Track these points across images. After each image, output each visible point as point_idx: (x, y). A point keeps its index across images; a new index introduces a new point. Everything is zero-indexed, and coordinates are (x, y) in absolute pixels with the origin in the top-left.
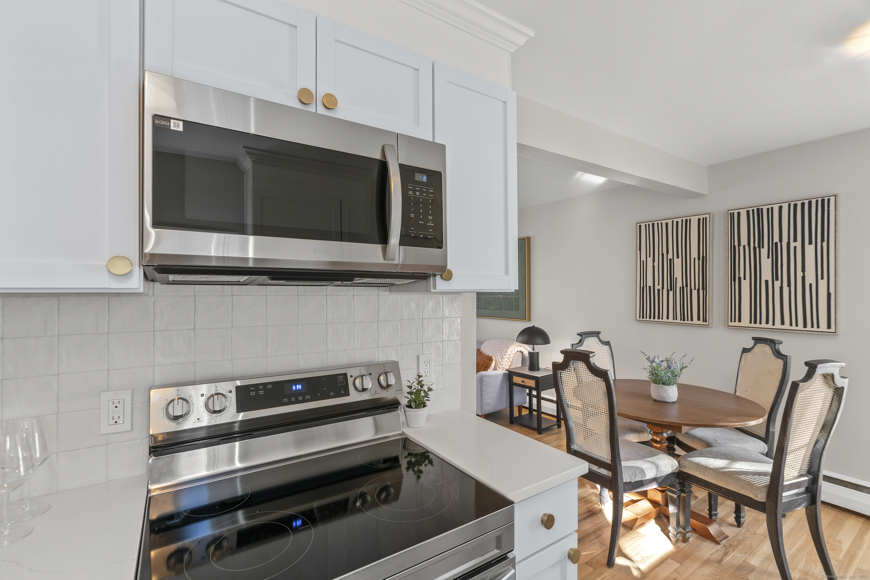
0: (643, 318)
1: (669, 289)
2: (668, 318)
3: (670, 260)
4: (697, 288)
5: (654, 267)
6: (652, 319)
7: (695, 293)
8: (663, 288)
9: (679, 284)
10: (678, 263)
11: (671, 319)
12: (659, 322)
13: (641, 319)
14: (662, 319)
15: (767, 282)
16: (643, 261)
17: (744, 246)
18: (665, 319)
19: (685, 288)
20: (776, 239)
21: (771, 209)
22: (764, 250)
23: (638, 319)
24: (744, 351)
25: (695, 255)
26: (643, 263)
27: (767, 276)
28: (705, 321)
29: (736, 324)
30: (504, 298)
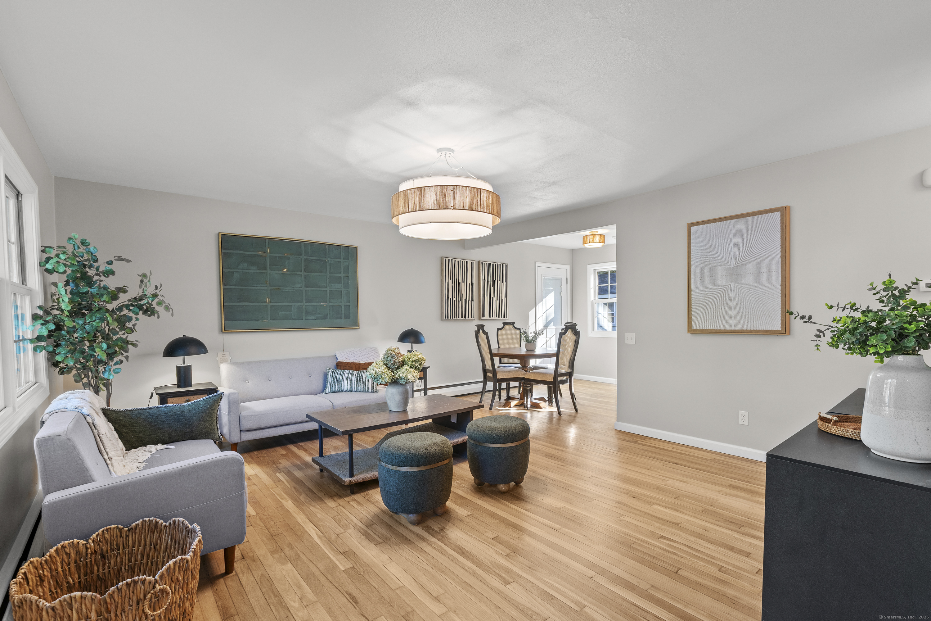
1: (459, 301)
2: (459, 317)
3: (460, 283)
4: (470, 300)
5: (452, 286)
6: (451, 319)
7: (470, 302)
8: (457, 300)
9: (464, 298)
10: (463, 284)
13: (446, 319)
14: (456, 318)
15: (492, 297)
16: (447, 282)
17: (486, 280)
18: (458, 318)
19: (466, 300)
20: (495, 279)
21: (493, 265)
22: (491, 283)
23: (445, 319)
24: (498, 329)
25: (470, 282)
26: (447, 284)
27: (492, 295)
28: (473, 318)
29: (484, 318)
30: (330, 306)
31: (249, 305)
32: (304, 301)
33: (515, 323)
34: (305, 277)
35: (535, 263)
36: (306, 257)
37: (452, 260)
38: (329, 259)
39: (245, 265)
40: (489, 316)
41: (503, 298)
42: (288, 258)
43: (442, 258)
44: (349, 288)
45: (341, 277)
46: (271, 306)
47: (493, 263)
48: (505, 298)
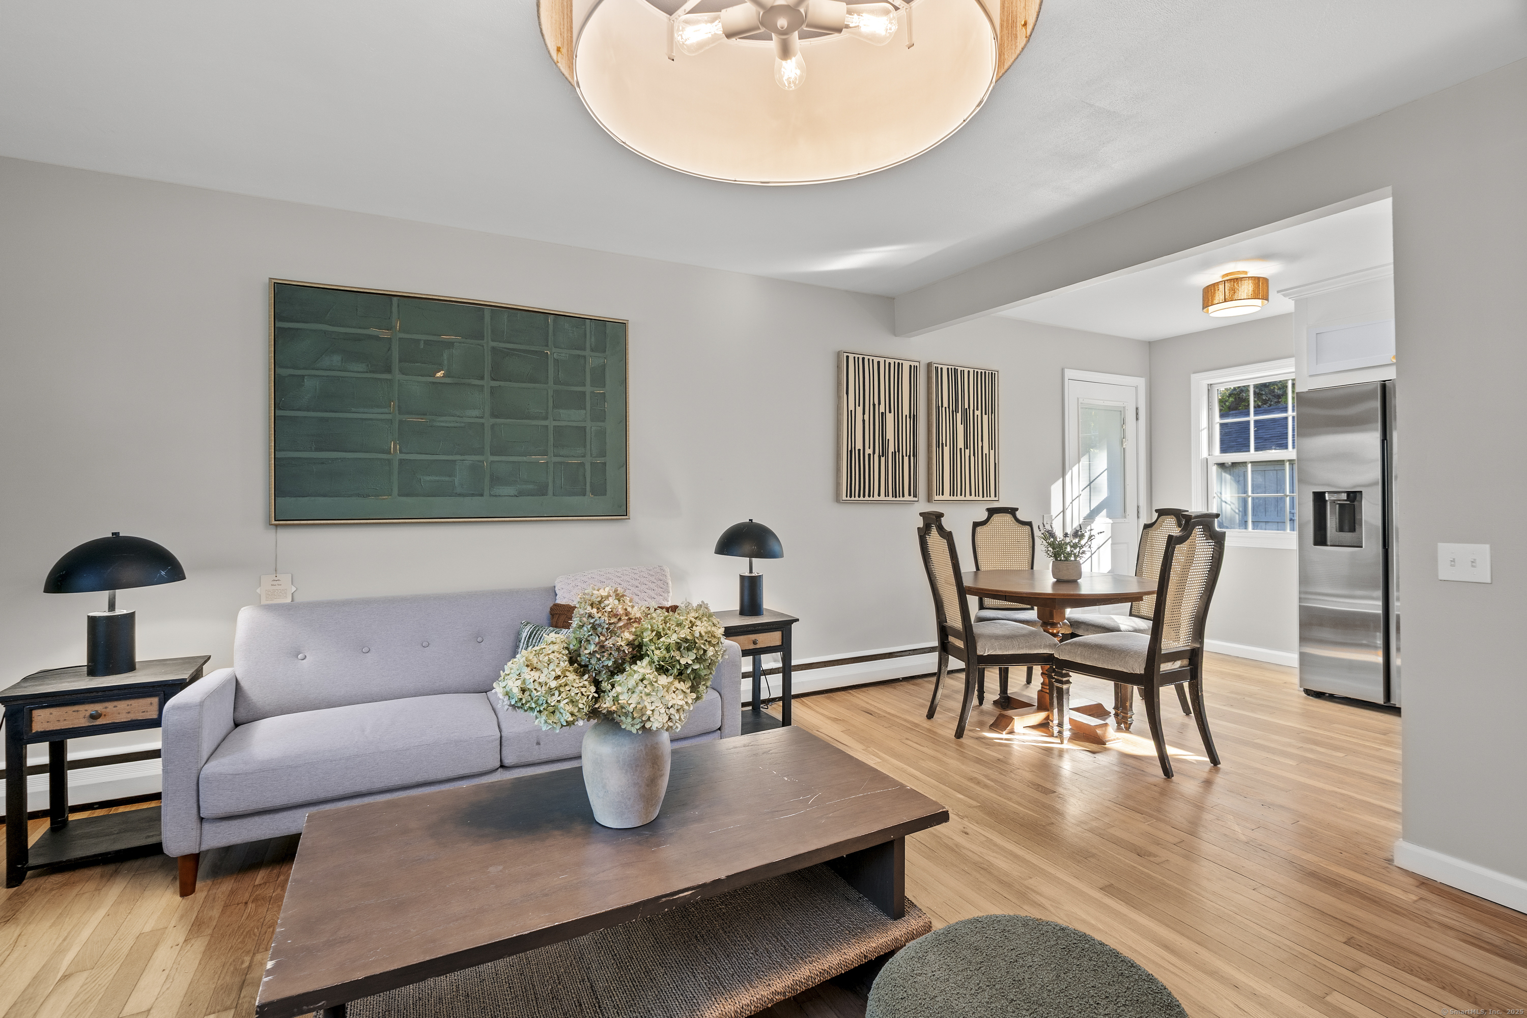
0: (851, 496)
1: (881, 455)
2: (879, 495)
3: (882, 413)
4: (908, 454)
5: (864, 421)
6: (862, 498)
7: (906, 459)
8: (874, 453)
9: (891, 449)
10: (890, 418)
11: (882, 497)
12: (869, 502)
13: (848, 498)
14: (873, 497)
15: (961, 449)
16: (851, 411)
17: (946, 408)
18: (876, 497)
19: (897, 453)
20: (966, 406)
21: (962, 372)
22: (959, 415)
23: (844, 498)
24: (976, 525)
25: (906, 412)
26: (852, 416)
27: (961, 444)
28: (915, 496)
29: (940, 497)
30: (555, 463)
31: (343, 459)
32: (487, 448)
33: (1017, 509)
34: (492, 393)
35: (1063, 370)
36: (495, 344)
37: (863, 359)
38: (554, 350)
39: (336, 359)
40: (952, 493)
41: (986, 451)
42: (450, 345)
43: (839, 354)
44: (604, 421)
45: (584, 393)
46: (401, 461)
47: (962, 369)
48: (992, 452)
